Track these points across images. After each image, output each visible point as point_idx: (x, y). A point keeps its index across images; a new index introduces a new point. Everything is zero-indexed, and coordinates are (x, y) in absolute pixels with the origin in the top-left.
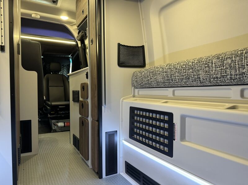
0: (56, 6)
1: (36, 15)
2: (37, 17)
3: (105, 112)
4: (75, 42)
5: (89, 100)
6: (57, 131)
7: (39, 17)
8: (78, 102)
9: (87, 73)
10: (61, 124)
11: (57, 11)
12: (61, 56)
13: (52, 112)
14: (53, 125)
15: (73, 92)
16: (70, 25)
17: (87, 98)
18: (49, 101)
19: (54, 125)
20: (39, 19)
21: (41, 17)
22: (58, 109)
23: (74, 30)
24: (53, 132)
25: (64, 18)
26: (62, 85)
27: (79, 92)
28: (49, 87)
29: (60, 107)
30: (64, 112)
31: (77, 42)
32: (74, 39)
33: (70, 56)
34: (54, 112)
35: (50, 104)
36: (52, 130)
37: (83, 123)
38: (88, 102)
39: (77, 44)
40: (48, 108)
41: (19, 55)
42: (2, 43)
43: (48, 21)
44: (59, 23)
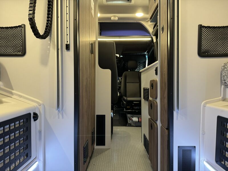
0: (131, 4)
1: (114, 17)
2: (115, 19)
3: (177, 119)
4: (150, 37)
5: (158, 100)
6: (132, 125)
7: (117, 19)
8: (148, 101)
9: (157, 68)
10: (135, 119)
11: (132, 9)
12: (138, 54)
13: (127, 107)
14: (128, 119)
15: (144, 89)
16: (146, 22)
17: (156, 98)
18: (126, 96)
19: (129, 119)
20: (117, 20)
21: (119, 19)
22: (133, 104)
23: (149, 26)
24: (129, 126)
25: (139, 15)
26: (138, 81)
27: (148, 90)
28: (127, 84)
29: (134, 102)
30: (138, 108)
31: (152, 38)
32: (149, 35)
33: (146, 53)
34: (129, 107)
35: (126, 99)
36: (128, 124)
37: (152, 127)
38: (157, 103)
39: (153, 40)
40: (125, 102)
41: (92, 54)
42: (67, 42)
43: (125, 21)
44: (135, 21)
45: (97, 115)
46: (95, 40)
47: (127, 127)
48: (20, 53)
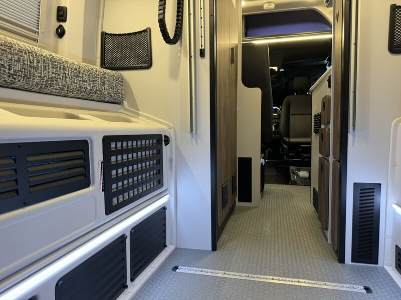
1: (269, 5)
2: (270, 7)
5: (331, 126)
6: (298, 184)
7: (273, 6)
9: (330, 77)
10: (303, 174)
13: (290, 154)
14: (291, 174)
15: (315, 116)
16: (324, 6)
17: (329, 123)
18: (289, 137)
19: (293, 173)
20: (273, 10)
21: (277, 6)
22: (300, 149)
23: (330, 12)
24: (292, 185)
27: (321, 115)
28: (291, 117)
29: (302, 146)
30: (309, 156)
32: (331, 29)
33: (326, 62)
34: (293, 154)
35: (287, 140)
36: (290, 181)
37: (322, 168)
38: (329, 129)
40: (285, 146)
41: (233, 64)
42: (202, 46)
43: (287, 9)
45: (239, 158)
46: (237, 42)
47: (288, 186)
48: (146, 65)
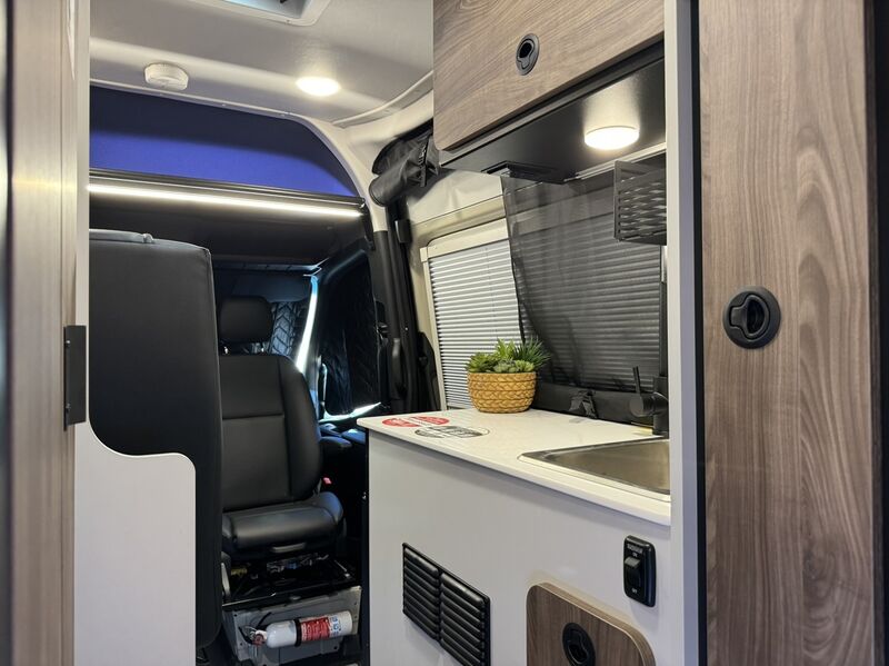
1: (167, 71)
2: (172, 80)
7: (182, 81)
10: (279, 634)
14: (239, 642)
20: (185, 91)
21: (195, 83)
25: (316, 85)
30: (293, 566)
33: (314, 267)
36: (237, 665)
39: (365, 218)
43: (225, 103)
44: (282, 113)
